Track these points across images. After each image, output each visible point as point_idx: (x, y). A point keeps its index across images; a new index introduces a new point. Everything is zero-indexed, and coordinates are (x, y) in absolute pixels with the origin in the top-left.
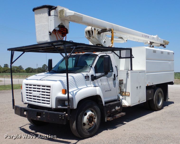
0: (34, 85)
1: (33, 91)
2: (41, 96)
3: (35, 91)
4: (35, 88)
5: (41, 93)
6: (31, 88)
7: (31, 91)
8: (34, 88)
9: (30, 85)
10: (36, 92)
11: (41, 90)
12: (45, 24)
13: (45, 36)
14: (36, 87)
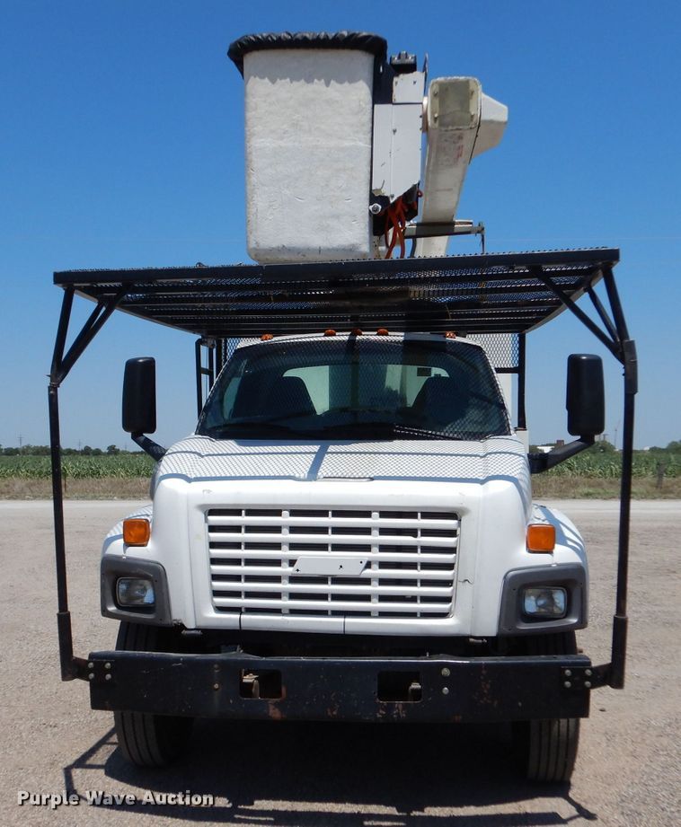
0: (301, 513)
1: (299, 546)
2: (376, 572)
3: (318, 547)
4: (319, 530)
5: (376, 555)
6: (272, 529)
7: (272, 546)
8: (301, 530)
9: (258, 513)
10: (330, 554)
12: (347, 144)
13: (337, 217)
14: (331, 521)
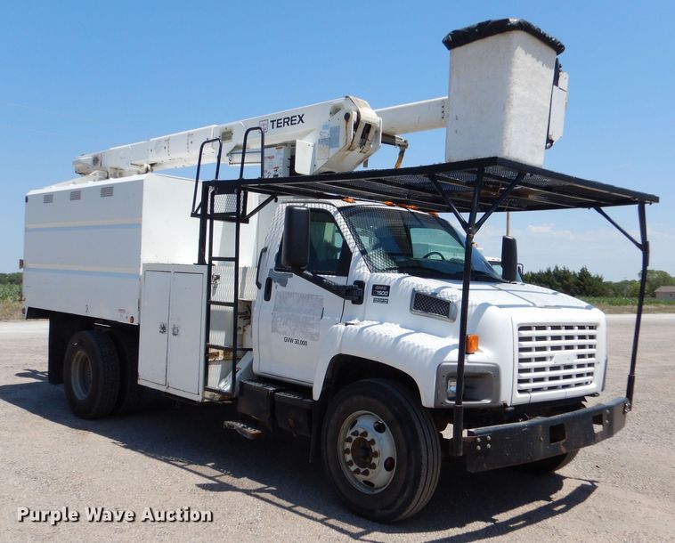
0: (554, 328)
1: (554, 348)
3: (558, 348)
4: (558, 338)
6: (543, 338)
7: (543, 349)
8: (554, 338)
9: (539, 328)
10: (562, 352)
11: (576, 342)
14: (563, 332)
